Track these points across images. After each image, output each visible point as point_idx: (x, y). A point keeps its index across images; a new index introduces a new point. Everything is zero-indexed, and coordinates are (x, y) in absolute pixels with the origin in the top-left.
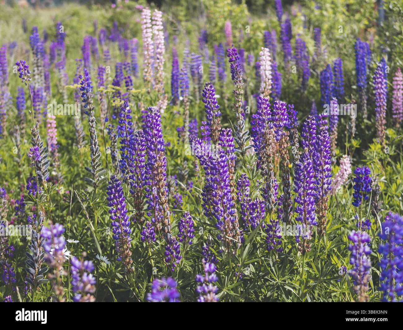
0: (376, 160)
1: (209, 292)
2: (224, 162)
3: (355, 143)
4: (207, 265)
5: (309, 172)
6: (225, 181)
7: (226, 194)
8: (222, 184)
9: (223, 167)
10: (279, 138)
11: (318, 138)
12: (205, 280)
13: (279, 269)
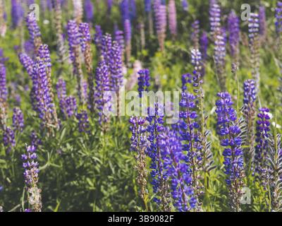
0: (159, 63)
1: (32, 167)
2: (42, 69)
3: (145, 52)
4: (29, 147)
5: (105, 74)
6: (44, 83)
7: (45, 93)
8: (42, 85)
9: (42, 73)
10: (84, 49)
11: (112, 50)
12: (28, 159)
13: (88, 144)
